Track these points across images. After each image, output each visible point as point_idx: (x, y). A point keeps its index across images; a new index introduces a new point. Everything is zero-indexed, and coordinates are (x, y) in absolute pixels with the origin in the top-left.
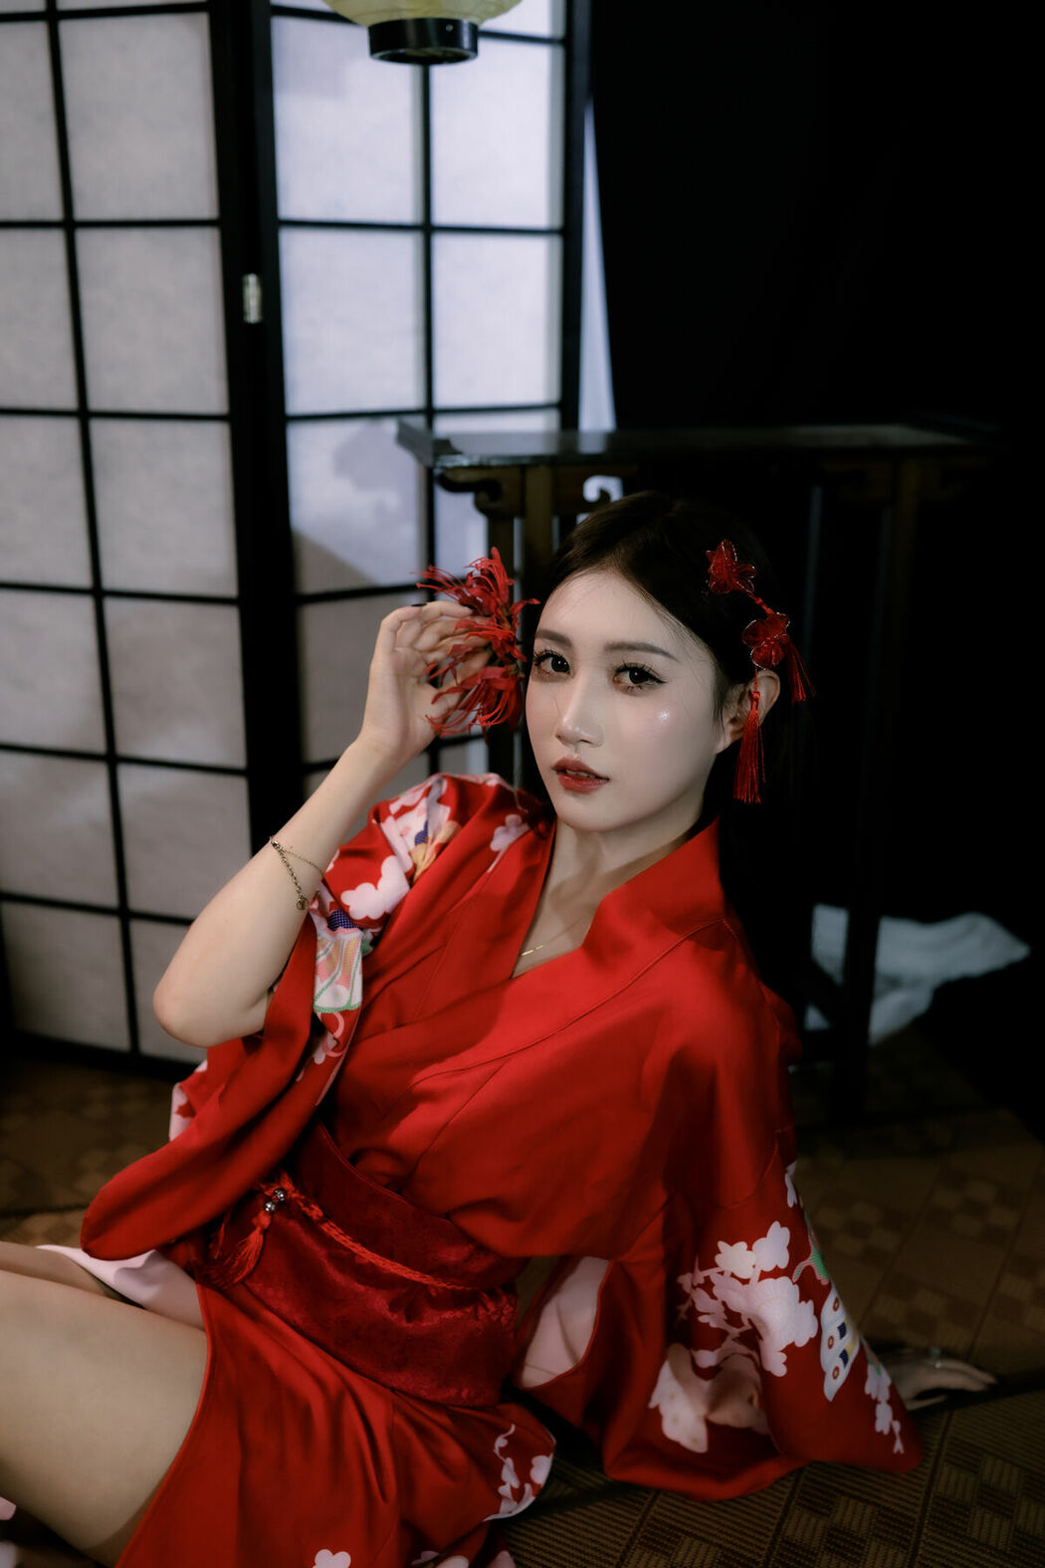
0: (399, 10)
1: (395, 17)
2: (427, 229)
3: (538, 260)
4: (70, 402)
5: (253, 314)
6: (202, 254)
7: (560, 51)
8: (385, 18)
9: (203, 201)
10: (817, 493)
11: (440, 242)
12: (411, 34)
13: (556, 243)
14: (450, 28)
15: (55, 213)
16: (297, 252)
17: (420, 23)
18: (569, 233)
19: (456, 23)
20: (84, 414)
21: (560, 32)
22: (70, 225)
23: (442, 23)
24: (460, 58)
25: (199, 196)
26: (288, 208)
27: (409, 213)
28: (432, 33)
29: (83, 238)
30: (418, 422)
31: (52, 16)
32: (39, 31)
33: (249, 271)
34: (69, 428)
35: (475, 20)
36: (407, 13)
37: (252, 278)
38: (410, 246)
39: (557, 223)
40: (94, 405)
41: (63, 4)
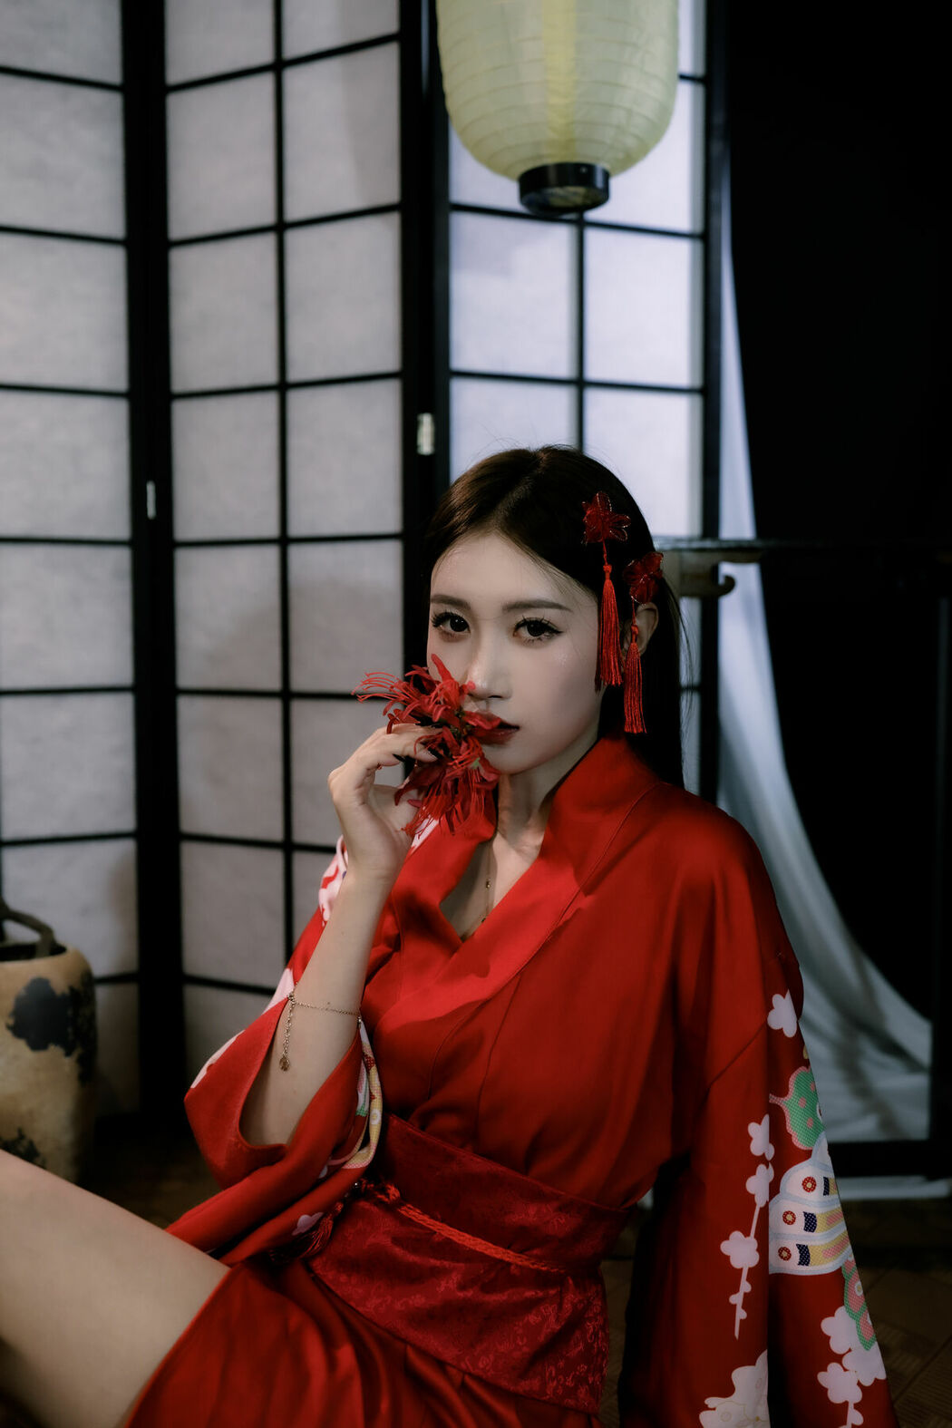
0: (540, 157)
1: (538, 163)
2: (580, 384)
3: (680, 416)
4: (273, 531)
5: (426, 445)
6: (387, 398)
7: (699, 246)
8: (532, 166)
9: (388, 358)
11: (592, 396)
12: (552, 176)
13: (697, 401)
14: (584, 170)
15: (272, 378)
16: (464, 397)
17: (560, 167)
18: (708, 392)
19: (591, 169)
20: (284, 541)
21: (699, 228)
22: (283, 387)
23: (578, 166)
25: (387, 356)
26: (459, 364)
27: (564, 369)
29: (293, 397)
31: (280, 227)
32: (269, 241)
33: (424, 411)
34: (272, 553)
35: (607, 166)
36: (551, 157)
37: (425, 418)
38: (565, 397)
39: (698, 383)
40: (292, 533)
41: (289, 217)
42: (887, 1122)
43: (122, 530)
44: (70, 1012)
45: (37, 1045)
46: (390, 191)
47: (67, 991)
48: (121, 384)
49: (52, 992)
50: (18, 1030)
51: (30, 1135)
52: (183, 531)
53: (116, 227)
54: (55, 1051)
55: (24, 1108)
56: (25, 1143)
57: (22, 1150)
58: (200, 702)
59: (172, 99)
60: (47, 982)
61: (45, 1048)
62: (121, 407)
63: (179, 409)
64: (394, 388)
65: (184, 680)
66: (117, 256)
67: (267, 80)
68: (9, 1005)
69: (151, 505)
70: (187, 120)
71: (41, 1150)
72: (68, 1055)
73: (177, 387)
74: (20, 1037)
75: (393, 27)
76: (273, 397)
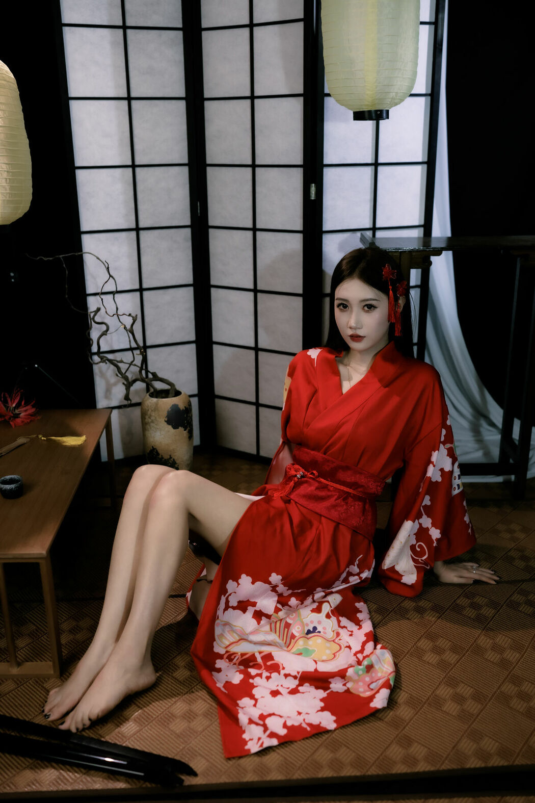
0: (362, 108)
1: (361, 110)
2: (376, 164)
3: (418, 174)
4: (250, 225)
5: (313, 197)
6: (297, 176)
7: (429, 98)
8: (358, 110)
9: (298, 159)
11: (380, 169)
12: (366, 115)
13: (425, 166)
14: (379, 113)
15: (250, 162)
16: (329, 175)
17: (370, 112)
18: (430, 163)
19: (381, 111)
20: (254, 230)
21: (429, 92)
22: (254, 166)
23: (376, 111)
24: (385, 119)
26: (327, 161)
27: (370, 160)
28: (374, 115)
29: (258, 170)
30: (369, 234)
31: (252, 98)
32: (248, 102)
33: (313, 182)
34: (250, 233)
35: (388, 108)
36: (365, 109)
37: (313, 185)
38: (369, 171)
39: (426, 160)
40: (258, 226)
41: (256, 94)
42: (487, 453)
43: (188, 222)
44: (185, 416)
45: (175, 427)
46: (300, 89)
47: (184, 409)
48: (186, 161)
49: (179, 409)
50: (168, 422)
51: (173, 457)
52: (211, 222)
53: (182, 93)
54: (181, 429)
55: (171, 448)
56: (172, 459)
57: (171, 462)
58: (220, 290)
59: (204, 34)
60: (178, 405)
61: (178, 428)
62: (186, 170)
63: (209, 170)
64: (300, 171)
65: (213, 282)
66: (183, 104)
67: (246, 31)
68: (165, 413)
69: (199, 211)
70: (211, 44)
71: (177, 462)
72: (185, 430)
73: (208, 162)
74: (169, 425)
75: (301, 15)
76: (250, 170)
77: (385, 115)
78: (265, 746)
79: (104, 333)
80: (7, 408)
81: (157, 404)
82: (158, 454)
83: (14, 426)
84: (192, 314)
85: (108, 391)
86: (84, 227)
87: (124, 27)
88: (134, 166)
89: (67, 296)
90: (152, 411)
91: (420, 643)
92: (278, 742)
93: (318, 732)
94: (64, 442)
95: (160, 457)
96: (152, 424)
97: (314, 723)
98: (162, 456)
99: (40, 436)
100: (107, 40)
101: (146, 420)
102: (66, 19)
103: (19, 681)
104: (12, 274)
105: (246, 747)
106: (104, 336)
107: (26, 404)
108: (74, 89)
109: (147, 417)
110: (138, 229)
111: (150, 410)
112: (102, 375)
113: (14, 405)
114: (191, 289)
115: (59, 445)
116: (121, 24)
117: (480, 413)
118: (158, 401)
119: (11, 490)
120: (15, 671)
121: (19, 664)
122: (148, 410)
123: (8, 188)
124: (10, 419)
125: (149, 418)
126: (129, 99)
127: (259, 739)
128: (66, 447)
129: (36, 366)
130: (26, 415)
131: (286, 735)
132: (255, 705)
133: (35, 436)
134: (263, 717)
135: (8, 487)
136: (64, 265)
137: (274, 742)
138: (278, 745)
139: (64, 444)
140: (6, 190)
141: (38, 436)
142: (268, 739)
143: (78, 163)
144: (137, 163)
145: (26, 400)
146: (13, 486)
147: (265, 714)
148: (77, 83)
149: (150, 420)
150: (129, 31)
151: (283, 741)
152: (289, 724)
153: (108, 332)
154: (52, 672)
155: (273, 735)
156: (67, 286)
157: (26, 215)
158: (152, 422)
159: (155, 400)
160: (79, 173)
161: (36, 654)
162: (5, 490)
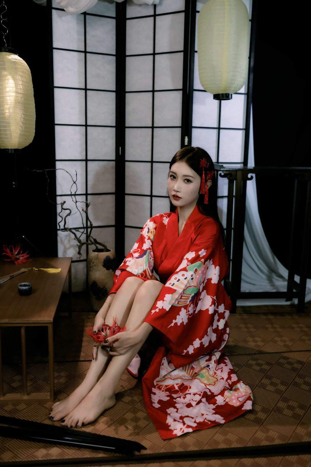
0: (219, 92)
1: (218, 93)
2: (219, 128)
3: (240, 135)
4: (150, 160)
5: (186, 144)
6: (178, 133)
7: (246, 96)
8: (216, 93)
9: (179, 124)
10: (296, 181)
11: (221, 131)
12: (221, 96)
13: (244, 131)
14: (228, 95)
15: (151, 125)
16: (195, 132)
17: (222, 94)
18: (247, 130)
19: (229, 94)
20: (152, 162)
21: (246, 92)
22: (153, 127)
23: (226, 94)
24: (229, 99)
25: (179, 123)
26: (194, 125)
27: (216, 126)
28: (225, 96)
29: (155, 130)
31: (153, 91)
32: (150, 94)
33: (186, 136)
34: (149, 164)
35: (232, 93)
36: (220, 92)
37: (186, 137)
38: (216, 131)
39: (244, 128)
40: (154, 160)
41: (156, 89)
43: (114, 158)
44: (114, 263)
45: (108, 269)
46: (181, 87)
47: (113, 259)
48: (114, 125)
49: (110, 258)
50: (104, 266)
51: (106, 287)
52: (127, 158)
53: (114, 88)
54: (111, 270)
55: (105, 282)
56: (105, 289)
57: (104, 290)
58: (131, 197)
59: (127, 58)
60: (109, 256)
61: (109, 270)
62: (114, 130)
63: (127, 130)
64: (180, 129)
65: (127, 191)
66: (114, 94)
67: (151, 57)
68: (103, 261)
69: (120, 152)
70: (131, 64)
71: (108, 290)
72: (113, 271)
73: (127, 125)
74: (105, 267)
75: (182, 49)
76: (150, 130)
77: (230, 97)
78: (185, 432)
79: (69, 215)
80: (12, 254)
81: (97, 255)
82: (97, 285)
83: (17, 264)
84: (113, 210)
85: (65, 252)
86: (58, 157)
87: (85, 52)
88: (86, 126)
89: (47, 194)
90: (95, 259)
91: (263, 381)
92: (193, 430)
93: (215, 424)
94: (49, 271)
95: (98, 287)
96: (94, 267)
97: (212, 420)
98: (99, 286)
99: (34, 268)
100: (76, 59)
101: (91, 265)
102: (55, 46)
103: (29, 403)
104: (14, 183)
105: (174, 433)
106: (68, 216)
107: (22, 254)
108: (57, 82)
109: (91, 263)
110: (86, 160)
111: (94, 259)
112: (62, 243)
113: (16, 253)
114: (114, 196)
115: (46, 273)
116: (83, 50)
117: (273, 271)
118: (98, 254)
119: (25, 290)
120: (26, 397)
121: (28, 394)
122: (92, 259)
123: (23, 127)
124: (14, 260)
125: (93, 263)
126: (86, 89)
127: (181, 429)
128: (50, 274)
129: (23, 237)
130: (24, 258)
131: (196, 427)
132: (177, 412)
133: (30, 268)
134: (182, 418)
135: (24, 288)
136: (47, 176)
137: (190, 430)
138: (193, 432)
139: (49, 272)
140: (22, 128)
141: (32, 269)
142: (187, 429)
143: (56, 122)
144: (88, 124)
145: (23, 250)
146: (27, 288)
147: (183, 416)
148: (59, 79)
149: (93, 265)
150: (88, 54)
151: (195, 429)
152: (198, 421)
153: (71, 214)
154: (49, 398)
155: (189, 427)
156: (48, 188)
157: (30, 145)
158: (95, 266)
159: (96, 253)
160: (57, 127)
161: (38, 389)
162: (22, 290)
